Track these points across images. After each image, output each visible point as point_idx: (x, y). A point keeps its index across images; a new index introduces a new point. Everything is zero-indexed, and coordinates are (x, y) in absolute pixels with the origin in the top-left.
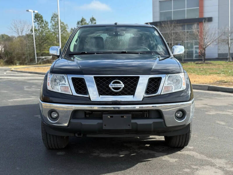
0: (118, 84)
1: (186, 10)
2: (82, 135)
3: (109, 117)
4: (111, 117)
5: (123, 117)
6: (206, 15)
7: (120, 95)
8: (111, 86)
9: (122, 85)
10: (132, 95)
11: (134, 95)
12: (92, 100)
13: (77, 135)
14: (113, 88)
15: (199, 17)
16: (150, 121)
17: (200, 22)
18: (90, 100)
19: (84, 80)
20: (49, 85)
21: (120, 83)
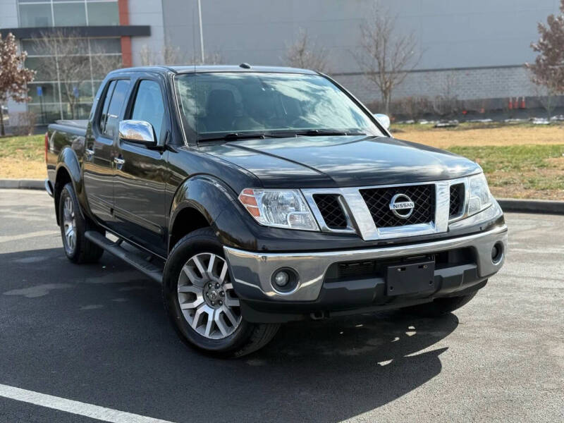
1: (86, 5)
2: (323, 315)
3: (399, 270)
4: (403, 269)
5: (421, 267)
6: (136, 20)
7: (409, 223)
8: (394, 206)
9: (410, 204)
10: (428, 222)
11: (434, 222)
12: (365, 239)
13: (313, 317)
14: (397, 210)
15: (119, 24)
16: (459, 270)
17: (123, 36)
18: (362, 238)
19: (339, 198)
20: (259, 215)
21: (407, 200)
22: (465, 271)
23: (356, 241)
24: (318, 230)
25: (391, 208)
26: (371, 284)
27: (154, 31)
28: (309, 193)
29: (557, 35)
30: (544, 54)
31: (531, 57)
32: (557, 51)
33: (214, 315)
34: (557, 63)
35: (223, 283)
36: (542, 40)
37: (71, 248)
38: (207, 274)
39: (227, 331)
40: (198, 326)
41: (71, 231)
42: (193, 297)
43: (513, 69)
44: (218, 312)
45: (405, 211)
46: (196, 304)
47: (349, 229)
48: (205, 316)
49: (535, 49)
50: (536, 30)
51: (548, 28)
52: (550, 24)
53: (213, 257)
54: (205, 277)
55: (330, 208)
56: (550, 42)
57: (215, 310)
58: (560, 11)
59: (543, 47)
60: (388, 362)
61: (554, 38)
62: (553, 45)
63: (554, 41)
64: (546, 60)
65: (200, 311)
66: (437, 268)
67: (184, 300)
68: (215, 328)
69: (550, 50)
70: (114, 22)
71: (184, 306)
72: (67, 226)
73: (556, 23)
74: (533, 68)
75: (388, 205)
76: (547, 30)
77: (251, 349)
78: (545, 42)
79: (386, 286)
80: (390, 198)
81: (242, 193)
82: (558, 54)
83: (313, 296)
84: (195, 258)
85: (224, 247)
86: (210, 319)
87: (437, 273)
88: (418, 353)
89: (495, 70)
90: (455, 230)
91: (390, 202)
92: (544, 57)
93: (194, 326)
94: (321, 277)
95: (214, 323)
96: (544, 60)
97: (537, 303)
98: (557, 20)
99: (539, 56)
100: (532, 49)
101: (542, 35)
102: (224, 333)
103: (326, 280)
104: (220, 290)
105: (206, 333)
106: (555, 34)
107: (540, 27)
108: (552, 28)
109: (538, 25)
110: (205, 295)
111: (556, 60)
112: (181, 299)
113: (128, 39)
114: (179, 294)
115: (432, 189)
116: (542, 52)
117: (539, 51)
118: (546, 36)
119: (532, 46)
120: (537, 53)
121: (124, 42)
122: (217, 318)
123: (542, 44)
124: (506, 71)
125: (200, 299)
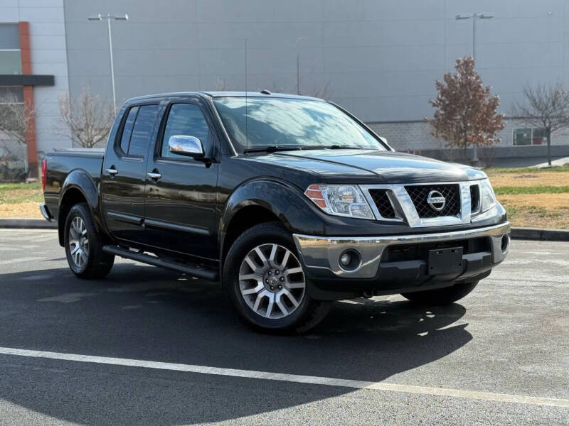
0: (437, 198)
3: (438, 253)
4: (440, 252)
6: (39, 70)
7: (442, 215)
8: (431, 201)
9: (442, 200)
11: (460, 213)
12: (412, 226)
13: (365, 294)
14: (434, 204)
15: (21, 74)
16: (479, 256)
17: (25, 86)
18: (408, 225)
19: (387, 193)
20: (325, 206)
21: (439, 196)
22: (484, 257)
23: (404, 228)
24: (374, 218)
25: (429, 202)
26: (416, 264)
27: (58, 81)
28: (365, 188)
29: (454, 92)
30: (442, 109)
31: (430, 113)
32: (454, 106)
33: (275, 298)
34: (454, 118)
35: (284, 270)
36: (440, 97)
37: (79, 265)
38: (269, 262)
39: (288, 310)
40: (258, 309)
41: (78, 249)
42: (253, 284)
43: (410, 124)
44: (279, 295)
45: (439, 205)
46: (257, 289)
47: (397, 218)
48: (266, 300)
49: (434, 105)
50: (434, 87)
51: (446, 85)
52: (447, 82)
53: (275, 247)
54: (266, 266)
55: (382, 202)
56: (447, 98)
57: (275, 294)
58: (456, 69)
59: (442, 104)
60: (426, 333)
61: (451, 94)
62: (450, 100)
63: (451, 97)
64: (445, 114)
65: (261, 296)
66: (465, 253)
67: (244, 287)
68: (276, 309)
69: (447, 105)
70: (17, 71)
71: (245, 292)
72: (74, 245)
73: (452, 80)
74: (432, 122)
75: (426, 200)
76: (444, 87)
77: (311, 325)
78: (443, 98)
79: (427, 266)
80: (427, 194)
81: (308, 189)
82: (455, 109)
83: (371, 274)
84: (257, 250)
85: (294, 235)
86: (271, 301)
87: (465, 257)
88: (446, 328)
89: (393, 125)
90: (475, 223)
91: (427, 197)
92: (442, 112)
93: (255, 309)
94: (378, 257)
95: (275, 304)
96: (442, 115)
97: (521, 295)
98: (453, 78)
99: (437, 111)
100: (431, 105)
101: (439, 91)
102: (285, 313)
103: (382, 261)
104: (280, 276)
105: (268, 314)
106: (452, 90)
107: (438, 84)
108: (449, 86)
109: (435, 82)
110: (265, 282)
111: (453, 115)
112: (242, 286)
113: (31, 88)
114: (240, 282)
115: (456, 188)
116: (440, 107)
117: (437, 106)
118: (443, 93)
119: (431, 102)
120: (436, 108)
121: (27, 91)
122: (278, 300)
123: (440, 100)
124: (403, 126)
125: (261, 285)
